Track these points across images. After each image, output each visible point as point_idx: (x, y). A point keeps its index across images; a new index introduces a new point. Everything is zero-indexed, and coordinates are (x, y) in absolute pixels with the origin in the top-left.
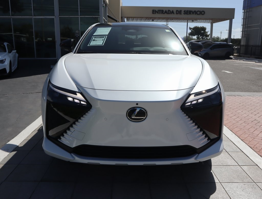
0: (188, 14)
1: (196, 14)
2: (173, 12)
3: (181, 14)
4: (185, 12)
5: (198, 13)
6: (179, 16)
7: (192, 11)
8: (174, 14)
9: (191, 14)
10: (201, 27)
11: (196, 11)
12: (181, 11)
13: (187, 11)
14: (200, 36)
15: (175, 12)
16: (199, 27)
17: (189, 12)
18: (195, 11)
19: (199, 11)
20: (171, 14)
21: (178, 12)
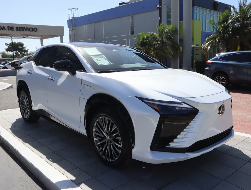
0: (21, 31)
1: (29, 31)
2: (4, 28)
3: (14, 30)
4: (18, 29)
5: (31, 30)
6: (11, 32)
7: (24, 28)
8: (5, 30)
9: (24, 31)
10: (18, 43)
11: (29, 28)
12: (13, 27)
13: (19, 28)
14: (19, 52)
15: (6, 28)
16: (16, 43)
17: (21, 28)
18: (27, 28)
19: (31, 28)
20: (2, 30)
21: (9, 28)
